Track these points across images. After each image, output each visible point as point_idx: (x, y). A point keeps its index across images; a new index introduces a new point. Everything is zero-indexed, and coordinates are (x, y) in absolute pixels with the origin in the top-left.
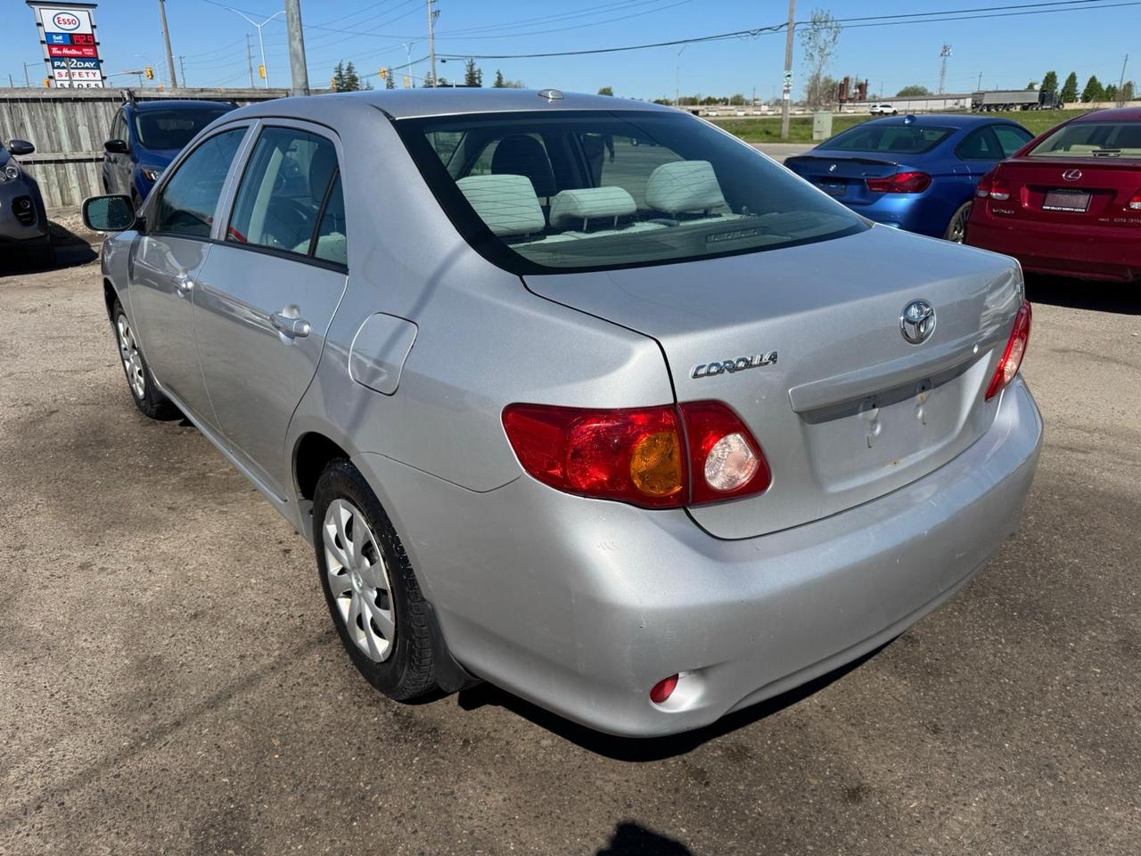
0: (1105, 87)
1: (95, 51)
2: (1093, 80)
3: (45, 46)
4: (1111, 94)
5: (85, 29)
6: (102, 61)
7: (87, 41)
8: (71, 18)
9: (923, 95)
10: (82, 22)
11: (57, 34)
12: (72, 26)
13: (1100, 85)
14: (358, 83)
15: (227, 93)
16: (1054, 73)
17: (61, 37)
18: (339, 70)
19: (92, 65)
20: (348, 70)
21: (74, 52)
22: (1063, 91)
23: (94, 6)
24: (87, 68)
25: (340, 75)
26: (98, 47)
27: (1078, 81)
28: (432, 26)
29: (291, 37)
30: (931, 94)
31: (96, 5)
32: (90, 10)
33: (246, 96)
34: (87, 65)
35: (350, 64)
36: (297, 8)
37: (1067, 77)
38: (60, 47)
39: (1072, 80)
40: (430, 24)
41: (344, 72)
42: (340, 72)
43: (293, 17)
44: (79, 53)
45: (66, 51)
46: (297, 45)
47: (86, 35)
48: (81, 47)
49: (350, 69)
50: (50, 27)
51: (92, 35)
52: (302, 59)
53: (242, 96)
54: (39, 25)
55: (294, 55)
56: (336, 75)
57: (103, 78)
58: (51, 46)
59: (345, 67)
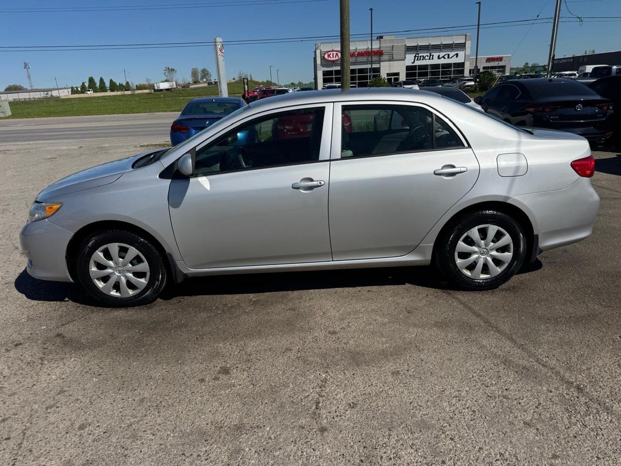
0: (118, 84)
2: (111, 81)
4: (121, 88)
9: (21, 89)
13: (115, 83)
16: (92, 78)
22: (100, 86)
27: (105, 81)
30: (26, 89)
37: (99, 80)
39: (102, 80)
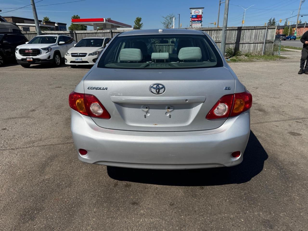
1: (201, 19)
3: (191, 18)
5: (200, 14)
6: (202, 21)
7: (200, 17)
8: (198, 11)
10: (200, 12)
11: (194, 15)
12: (198, 13)
14: (275, 24)
15: (209, 28)
17: (195, 16)
18: (270, 20)
19: (200, 22)
20: (273, 20)
21: (197, 19)
23: (203, 8)
24: (199, 23)
25: (270, 22)
26: (202, 18)
28: (301, 6)
29: (225, 14)
31: (204, 8)
32: (202, 9)
33: (213, 29)
34: (199, 22)
35: (274, 18)
36: (228, 6)
38: (194, 18)
40: (300, 5)
41: (271, 21)
42: (270, 21)
43: (226, 9)
44: (198, 20)
45: (195, 19)
46: (226, 16)
47: (200, 15)
48: (199, 18)
49: (274, 20)
50: (193, 14)
51: (202, 15)
52: (226, 19)
53: (212, 29)
54: (191, 13)
55: (225, 18)
56: (269, 22)
57: (202, 25)
58: (192, 18)
59: (272, 19)
